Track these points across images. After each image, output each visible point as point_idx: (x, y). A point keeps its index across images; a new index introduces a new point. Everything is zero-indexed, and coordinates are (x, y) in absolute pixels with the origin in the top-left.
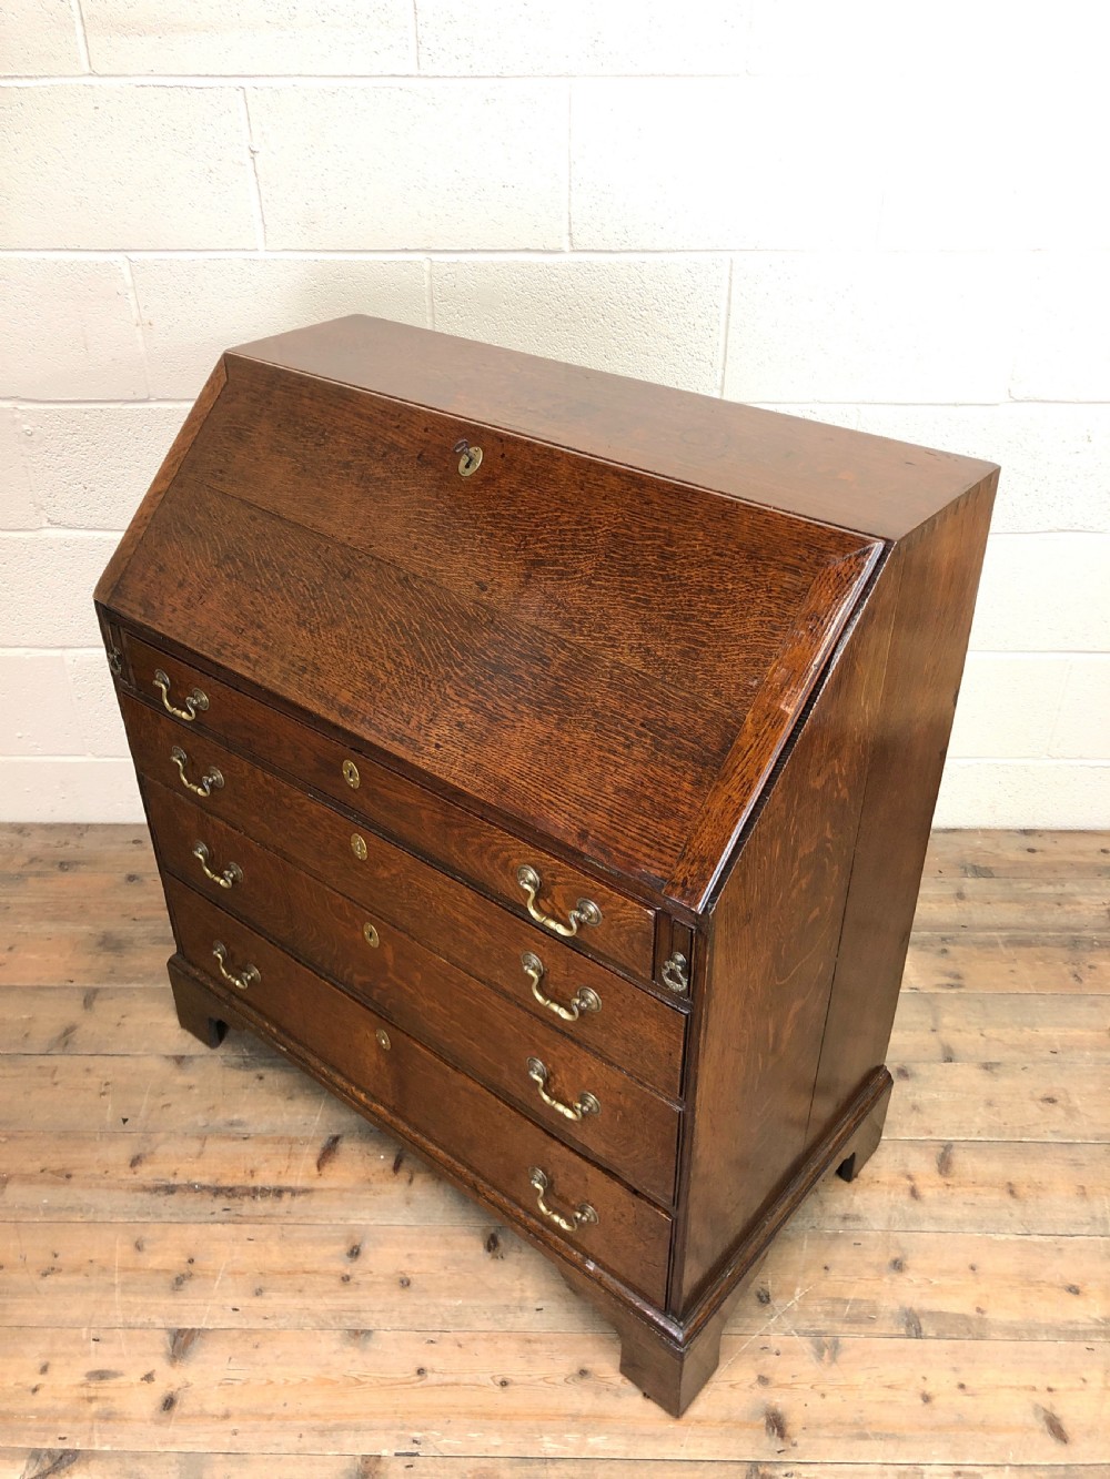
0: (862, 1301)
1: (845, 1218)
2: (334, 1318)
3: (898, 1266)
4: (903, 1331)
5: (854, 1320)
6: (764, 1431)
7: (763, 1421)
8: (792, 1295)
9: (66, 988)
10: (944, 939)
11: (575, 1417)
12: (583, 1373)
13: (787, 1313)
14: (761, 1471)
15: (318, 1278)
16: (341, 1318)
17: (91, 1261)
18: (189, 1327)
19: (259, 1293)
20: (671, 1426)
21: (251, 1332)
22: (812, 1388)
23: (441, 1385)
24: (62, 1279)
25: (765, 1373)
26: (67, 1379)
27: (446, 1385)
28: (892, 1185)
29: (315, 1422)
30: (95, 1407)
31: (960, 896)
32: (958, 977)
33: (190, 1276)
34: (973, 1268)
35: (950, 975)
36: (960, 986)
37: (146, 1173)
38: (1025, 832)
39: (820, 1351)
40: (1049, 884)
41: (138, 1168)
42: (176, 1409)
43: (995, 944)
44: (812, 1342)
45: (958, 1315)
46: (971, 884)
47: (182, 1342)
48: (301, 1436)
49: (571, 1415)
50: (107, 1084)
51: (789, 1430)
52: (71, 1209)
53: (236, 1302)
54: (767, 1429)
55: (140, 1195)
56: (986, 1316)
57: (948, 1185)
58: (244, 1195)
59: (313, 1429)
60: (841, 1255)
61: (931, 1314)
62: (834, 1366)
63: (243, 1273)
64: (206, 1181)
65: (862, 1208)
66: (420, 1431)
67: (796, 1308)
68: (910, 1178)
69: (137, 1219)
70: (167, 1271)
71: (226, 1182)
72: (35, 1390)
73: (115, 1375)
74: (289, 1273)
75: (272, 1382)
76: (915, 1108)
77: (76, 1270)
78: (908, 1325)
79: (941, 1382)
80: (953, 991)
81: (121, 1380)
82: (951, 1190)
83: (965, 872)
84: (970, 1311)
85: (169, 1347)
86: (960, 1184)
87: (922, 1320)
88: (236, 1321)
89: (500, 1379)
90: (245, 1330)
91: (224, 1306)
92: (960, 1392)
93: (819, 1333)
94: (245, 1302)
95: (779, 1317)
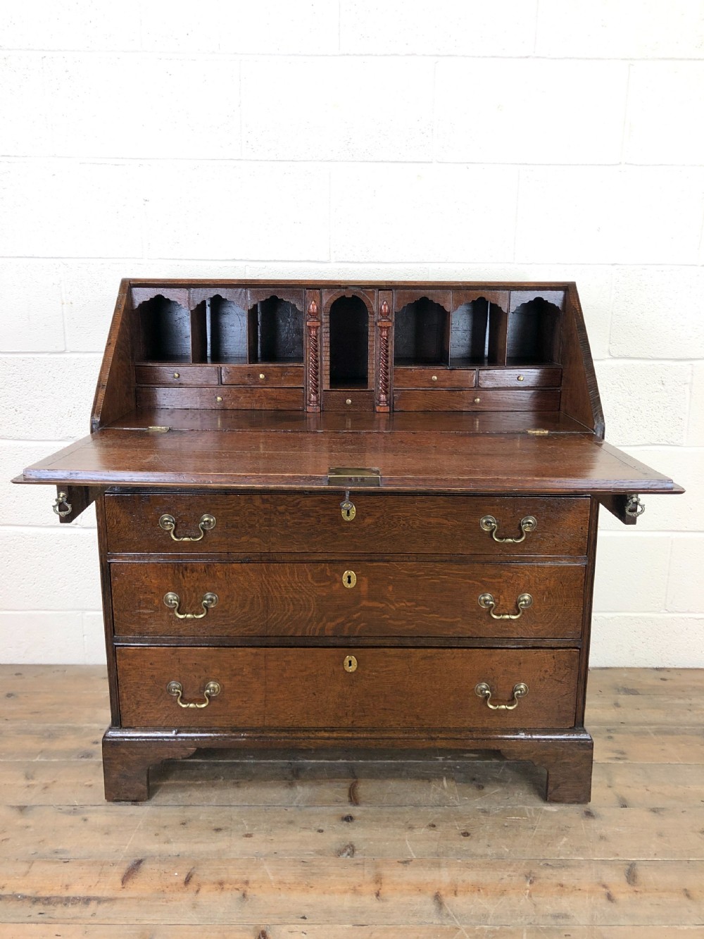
1: (555, 917)
10: (608, 730)
28: (591, 892)
31: (617, 705)
32: (622, 753)
35: (616, 751)
36: (625, 759)
38: (658, 669)
40: (680, 698)
46: (622, 698)
57: (637, 891)
58: (58, 903)
64: (28, 892)
65: (569, 909)
71: (44, 894)
76: (601, 838)
80: (621, 762)
83: (618, 691)
86: (646, 891)
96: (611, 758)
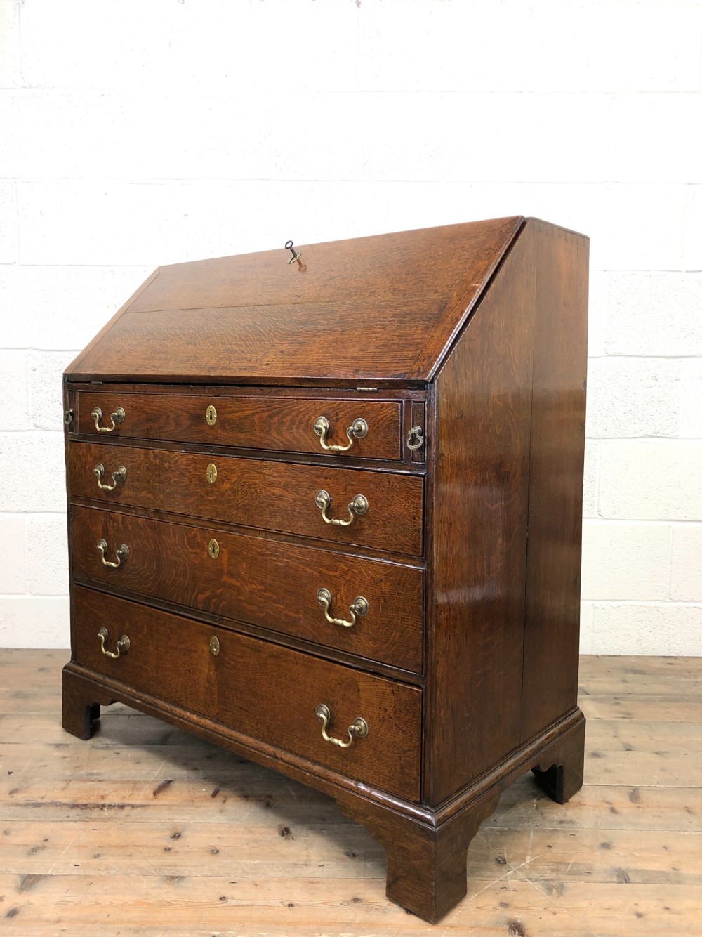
0: (580, 864)
1: (561, 822)
2: (155, 870)
3: (606, 846)
4: (615, 879)
5: (571, 873)
6: (507, 933)
7: (506, 927)
8: (524, 860)
10: (616, 698)
11: (349, 924)
12: (356, 900)
13: (522, 870)
15: (145, 849)
16: (160, 870)
18: (38, 874)
19: (96, 857)
20: (429, 930)
21: (86, 877)
22: (545, 909)
23: (239, 906)
25: (506, 901)
27: (243, 906)
28: (596, 806)
29: (133, 926)
31: (625, 681)
32: (629, 714)
33: (44, 848)
34: (665, 848)
35: (623, 713)
36: (632, 718)
37: (20, 797)
39: (549, 890)
40: (686, 677)
41: (14, 795)
42: (18, 917)
43: (654, 701)
44: (543, 885)
45: (658, 872)
46: (631, 677)
47: (29, 882)
48: (119, 933)
49: (345, 923)
51: (528, 932)
53: (77, 862)
54: (510, 931)
55: (13, 808)
57: (640, 807)
58: (94, 808)
59: (129, 929)
60: (560, 840)
61: (637, 871)
62: (562, 898)
63: (88, 846)
64: (66, 801)
65: (574, 818)
66: (217, 931)
67: (528, 867)
68: (608, 803)
69: (8, 819)
70: (27, 845)
71: (82, 802)
74: (123, 846)
75: (99, 904)
76: (607, 770)
78: (619, 876)
79: (649, 905)
80: (626, 720)
82: (641, 810)
83: (627, 672)
84: (667, 869)
85: (19, 884)
86: (648, 807)
87: (629, 874)
88: (75, 871)
89: (288, 903)
90: (80, 876)
91: (67, 863)
92: (666, 911)
93: (546, 880)
94: (85, 861)
95: (515, 872)
96: (616, 717)
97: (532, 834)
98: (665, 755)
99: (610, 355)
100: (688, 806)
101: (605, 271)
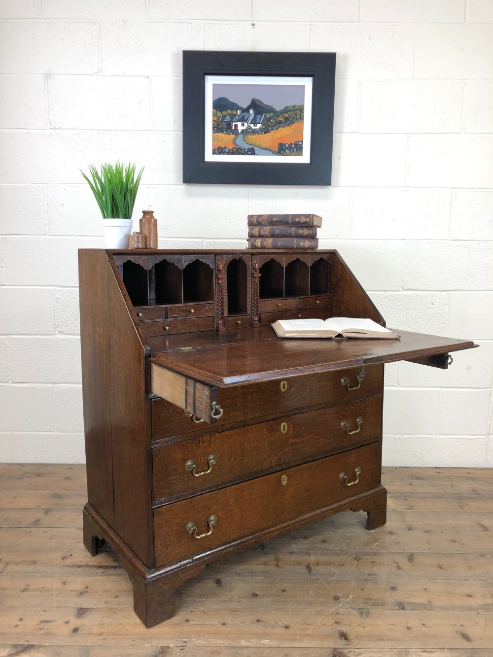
0: (379, 599)
1: (369, 575)
3: (393, 589)
4: (397, 608)
5: (373, 604)
6: (339, 639)
7: (338, 635)
8: (349, 597)
9: (37, 508)
10: (405, 496)
11: (255, 634)
12: (258, 621)
13: (347, 603)
14: (338, 651)
17: (43, 588)
18: (86, 607)
19: (116, 597)
21: (112, 609)
22: (359, 625)
24: (30, 593)
25: (338, 621)
26: (30, 623)
27: (198, 625)
28: (389, 565)
30: (42, 631)
31: (411, 484)
32: (412, 506)
33: (87, 592)
34: (426, 590)
35: (408, 506)
36: (413, 509)
37: (68, 561)
38: (436, 468)
39: (362, 614)
40: (447, 481)
41: (65, 560)
42: (79, 632)
43: (427, 498)
44: (358, 612)
45: (421, 604)
46: (414, 482)
47: (82, 612)
48: (134, 641)
49: (253, 634)
50: (53, 536)
51: (349, 638)
52: (36, 572)
53: (107, 600)
54: (340, 637)
55: (65, 568)
56: (432, 604)
57: (413, 565)
58: (111, 568)
59: (140, 638)
60: (369, 585)
61: (409, 603)
62: (368, 619)
63: (110, 591)
64: (95, 564)
65: (377, 572)
66: (186, 639)
67: (350, 601)
68: (396, 563)
69: (64, 575)
70: (76, 591)
71: (103, 564)
72: (17, 626)
73: (52, 621)
75: (121, 624)
76: (397, 543)
77: (37, 590)
78: (399, 606)
79: (414, 623)
80: (410, 511)
81: (55, 623)
82: (414, 567)
83: (412, 478)
84: (426, 602)
85: (77, 613)
86: (418, 565)
87: (405, 605)
88: (105, 606)
89: (222, 623)
90: (109, 608)
91: (101, 601)
92: (423, 626)
93: (361, 609)
94: (110, 600)
95: (343, 604)
96: (404, 509)
97: (353, 582)
98: (430, 533)
99: (405, 290)
100: (440, 564)
101: (403, 239)
